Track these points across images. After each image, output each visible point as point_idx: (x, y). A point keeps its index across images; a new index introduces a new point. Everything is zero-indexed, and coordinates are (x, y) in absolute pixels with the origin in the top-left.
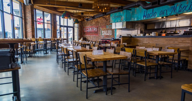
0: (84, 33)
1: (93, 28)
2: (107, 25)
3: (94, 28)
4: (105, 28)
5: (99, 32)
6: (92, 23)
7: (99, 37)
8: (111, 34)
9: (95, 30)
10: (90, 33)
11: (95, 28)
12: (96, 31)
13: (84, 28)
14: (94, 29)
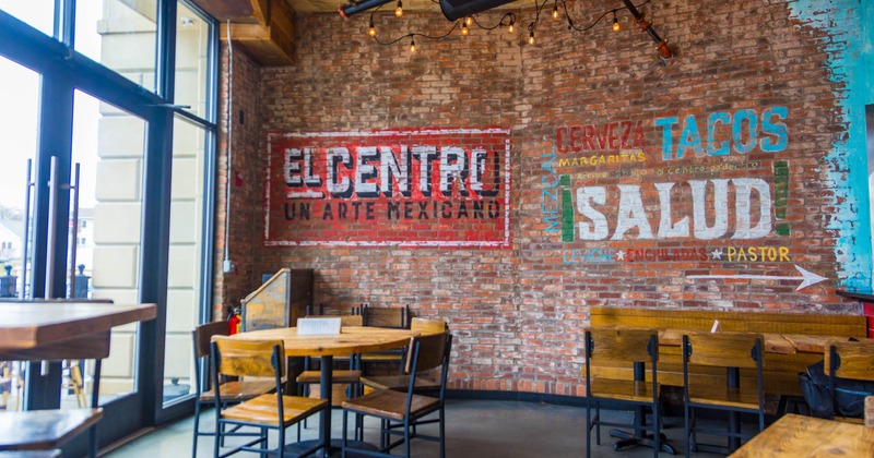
0: (290, 214)
1: (424, 151)
2: (675, 107)
3: (446, 151)
4: (637, 154)
5: (514, 200)
6: (409, 94)
7: (514, 267)
8: (764, 229)
9: (465, 174)
10: (380, 208)
11: (459, 151)
12: (476, 186)
13: (281, 145)
14: (445, 168)
